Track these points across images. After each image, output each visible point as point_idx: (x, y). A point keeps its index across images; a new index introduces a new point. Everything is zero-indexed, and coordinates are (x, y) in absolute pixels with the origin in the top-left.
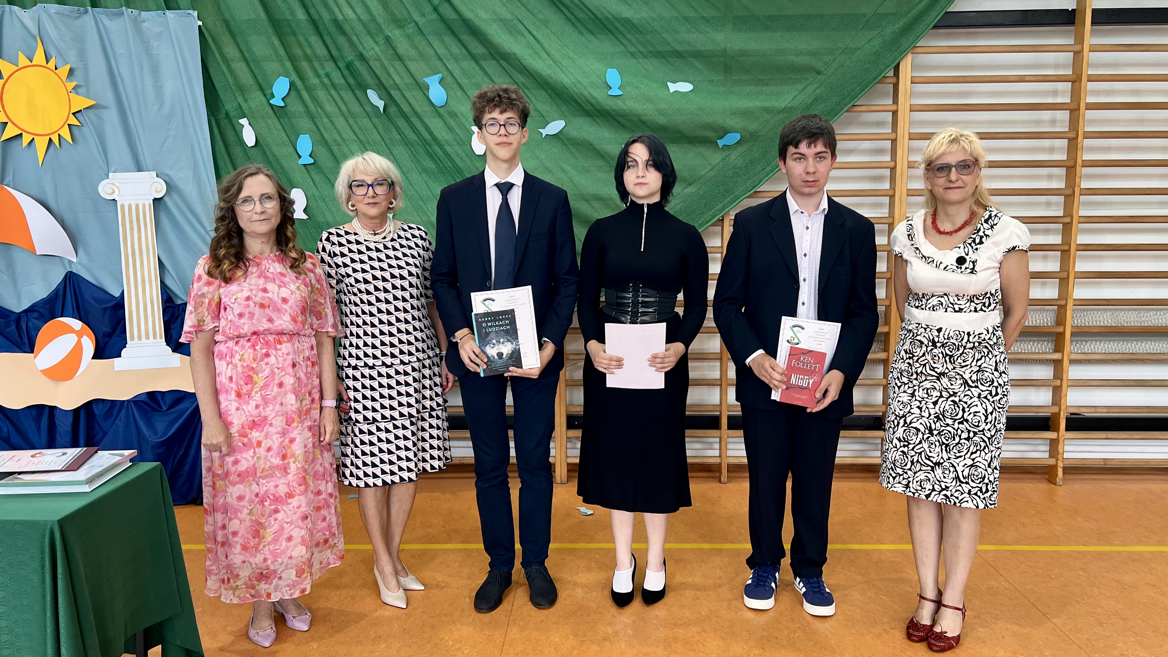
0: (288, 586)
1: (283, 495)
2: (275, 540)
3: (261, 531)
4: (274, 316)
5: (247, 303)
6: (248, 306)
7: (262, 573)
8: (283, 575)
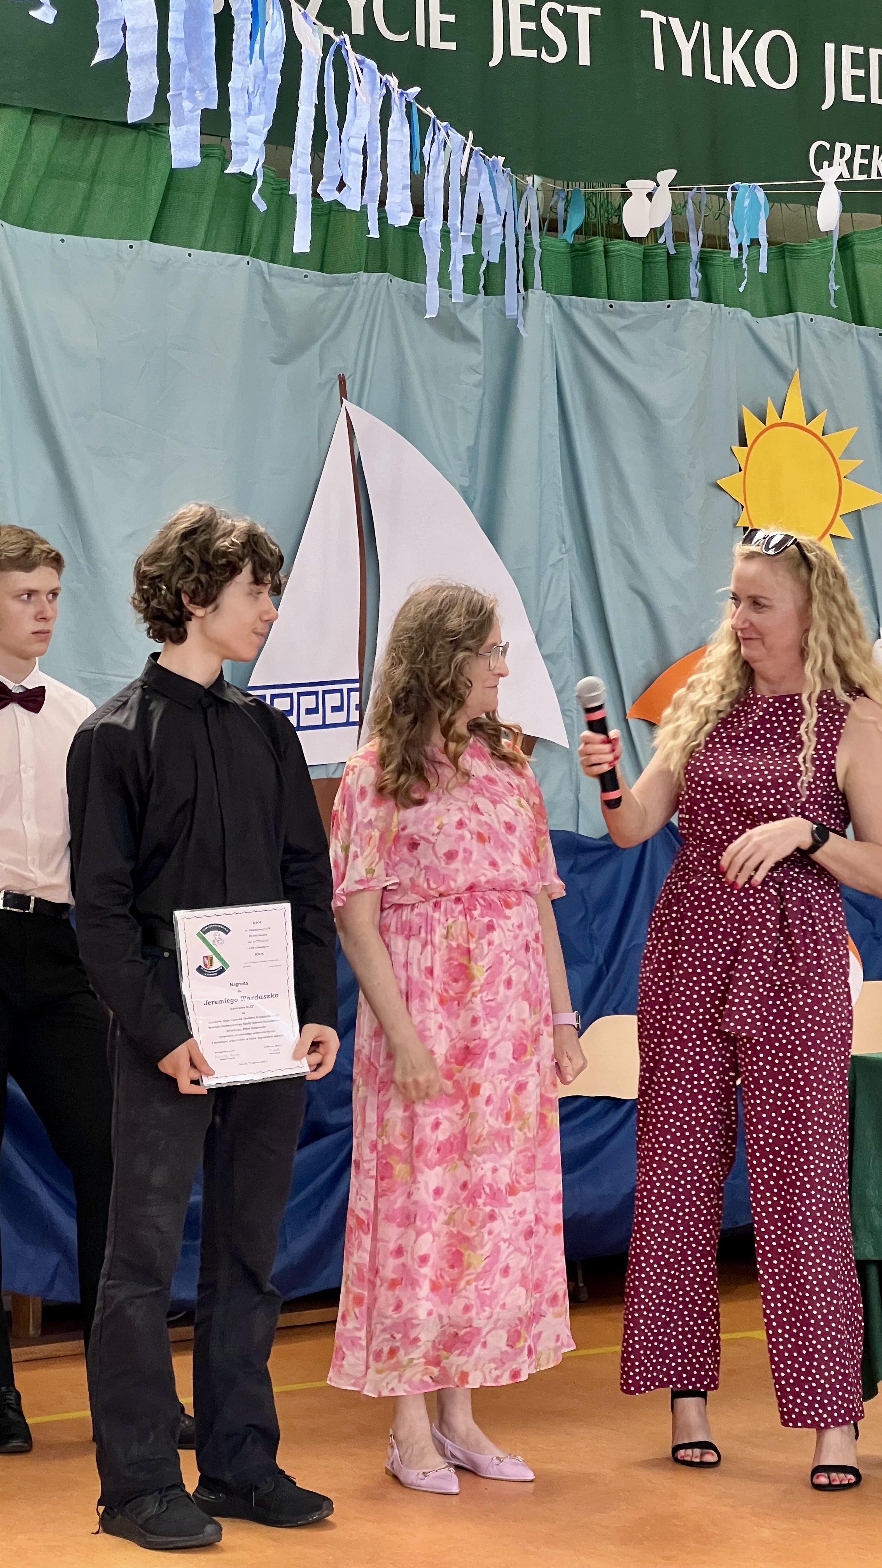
0: (493, 1360)
1: (503, 1188)
2: (486, 1272)
3: (467, 1253)
4: (497, 856)
5: (460, 832)
6: (462, 838)
7: (456, 1334)
8: (489, 1339)
